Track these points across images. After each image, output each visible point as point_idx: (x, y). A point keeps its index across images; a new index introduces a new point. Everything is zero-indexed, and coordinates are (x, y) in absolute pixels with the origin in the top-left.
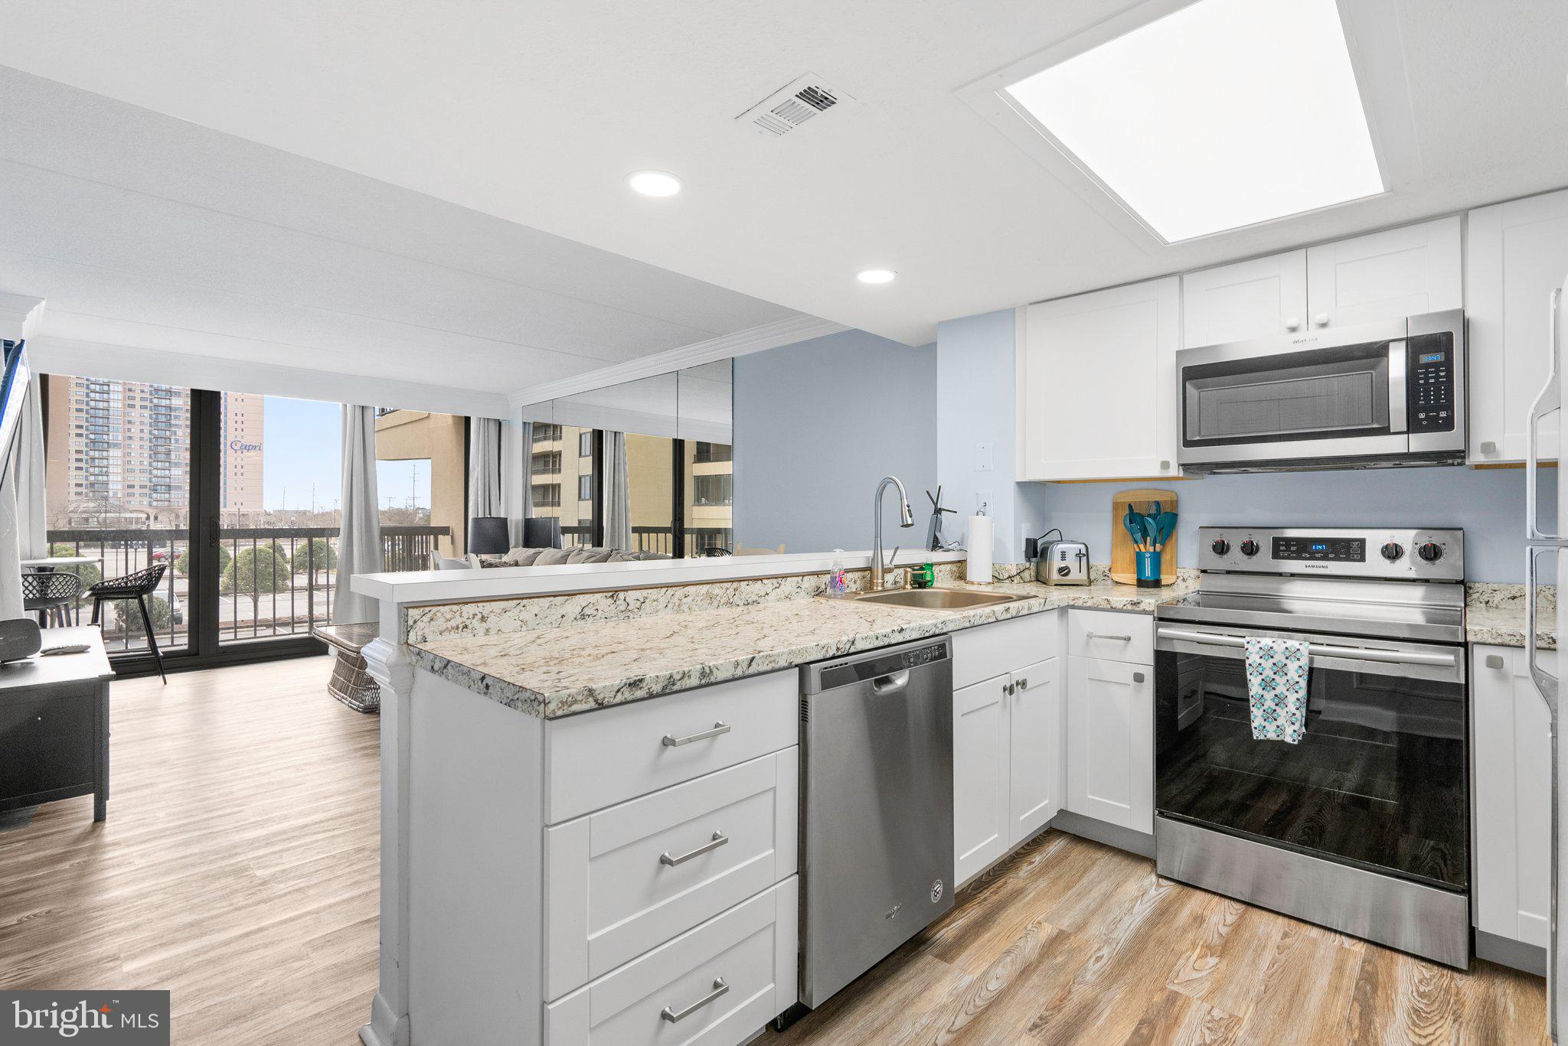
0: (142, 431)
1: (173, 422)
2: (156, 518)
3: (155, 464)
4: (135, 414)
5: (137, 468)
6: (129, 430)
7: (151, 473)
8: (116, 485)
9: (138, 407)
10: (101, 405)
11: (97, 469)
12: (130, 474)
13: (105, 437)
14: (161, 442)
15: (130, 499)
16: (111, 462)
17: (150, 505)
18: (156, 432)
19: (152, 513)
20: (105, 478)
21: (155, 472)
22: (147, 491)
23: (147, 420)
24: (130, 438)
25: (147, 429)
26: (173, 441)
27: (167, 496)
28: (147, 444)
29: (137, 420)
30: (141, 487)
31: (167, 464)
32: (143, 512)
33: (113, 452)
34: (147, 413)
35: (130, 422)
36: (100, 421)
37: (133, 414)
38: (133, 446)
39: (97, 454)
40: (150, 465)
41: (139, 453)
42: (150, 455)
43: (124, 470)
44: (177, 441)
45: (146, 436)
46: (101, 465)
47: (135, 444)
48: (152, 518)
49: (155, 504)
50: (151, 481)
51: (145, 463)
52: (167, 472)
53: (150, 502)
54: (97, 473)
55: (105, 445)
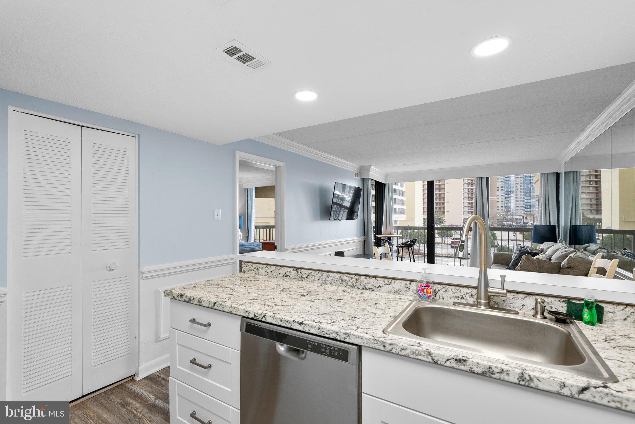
0: (521, 186)
1: (531, 182)
2: (526, 218)
3: (525, 198)
4: (518, 180)
5: (520, 200)
6: (517, 186)
7: (524, 202)
8: (513, 206)
9: (519, 178)
10: (508, 179)
11: (507, 201)
12: (517, 202)
13: (509, 190)
14: (527, 189)
15: (517, 211)
16: (511, 198)
17: (524, 213)
18: (525, 186)
19: (525, 216)
20: (509, 204)
21: (525, 201)
22: (523, 208)
23: (523, 182)
24: (517, 189)
25: (522, 185)
26: (531, 189)
27: (530, 210)
28: (523, 191)
29: (519, 182)
30: (521, 207)
31: (530, 198)
32: (521, 216)
33: (512, 195)
34: (522, 179)
35: (517, 183)
36: (508, 184)
37: (518, 181)
38: (518, 192)
39: (507, 196)
40: (524, 199)
41: (520, 194)
42: (524, 195)
43: (515, 201)
44: (533, 188)
45: (522, 188)
46: (508, 200)
47: (519, 191)
48: (525, 218)
49: (526, 213)
50: (524, 204)
51: (522, 198)
52: (530, 201)
53: (524, 212)
54: (507, 202)
55: (509, 193)
